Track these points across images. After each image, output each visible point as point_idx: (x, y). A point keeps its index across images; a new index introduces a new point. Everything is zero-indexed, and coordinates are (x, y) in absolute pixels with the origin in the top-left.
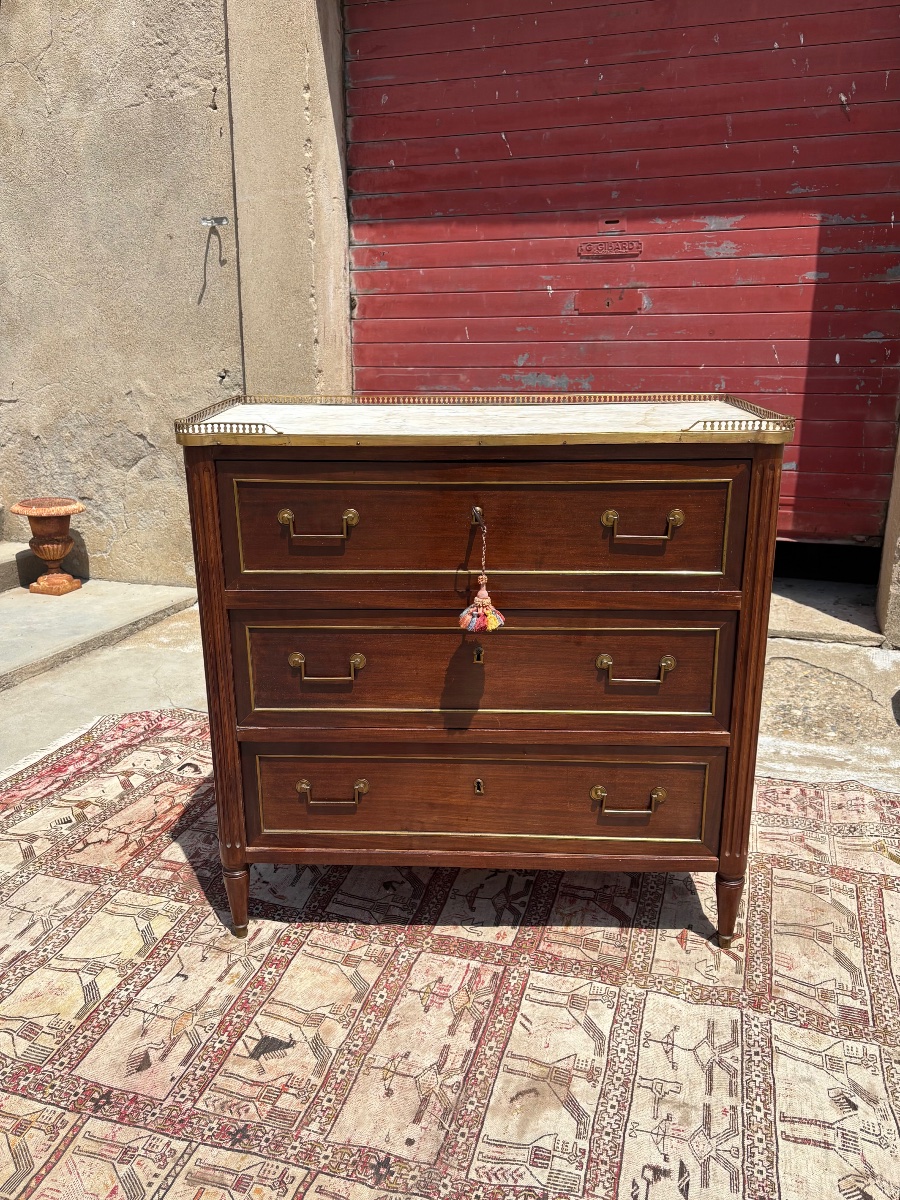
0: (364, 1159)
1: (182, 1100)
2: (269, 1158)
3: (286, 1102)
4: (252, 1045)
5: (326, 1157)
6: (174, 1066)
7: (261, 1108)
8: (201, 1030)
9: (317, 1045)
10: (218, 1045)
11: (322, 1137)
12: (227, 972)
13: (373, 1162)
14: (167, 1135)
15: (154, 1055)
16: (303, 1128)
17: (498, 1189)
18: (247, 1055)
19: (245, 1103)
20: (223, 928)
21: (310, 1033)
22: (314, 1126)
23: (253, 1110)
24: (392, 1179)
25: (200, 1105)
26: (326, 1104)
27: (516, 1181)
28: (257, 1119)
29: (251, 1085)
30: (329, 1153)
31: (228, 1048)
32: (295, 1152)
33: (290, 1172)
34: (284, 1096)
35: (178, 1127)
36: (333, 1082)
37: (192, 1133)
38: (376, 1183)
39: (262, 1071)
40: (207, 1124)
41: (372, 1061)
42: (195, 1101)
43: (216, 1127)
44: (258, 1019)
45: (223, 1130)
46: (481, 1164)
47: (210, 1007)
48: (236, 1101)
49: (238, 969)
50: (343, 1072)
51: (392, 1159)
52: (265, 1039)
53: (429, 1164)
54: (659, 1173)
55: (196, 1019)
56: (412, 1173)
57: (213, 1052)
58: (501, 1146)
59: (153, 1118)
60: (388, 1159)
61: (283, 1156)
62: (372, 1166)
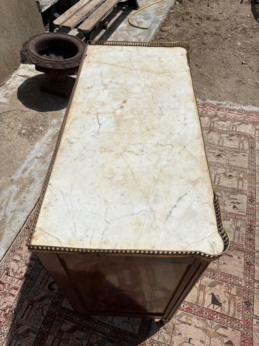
0: (248, 268)
1: (240, 325)
2: (254, 293)
3: (234, 292)
4: (217, 306)
5: (249, 278)
6: (228, 332)
7: (237, 299)
8: (213, 326)
9: (212, 285)
10: (219, 318)
11: (243, 280)
12: (185, 323)
13: (248, 266)
14: (253, 326)
15: (226, 340)
16: (241, 286)
17: (246, 238)
18: (220, 307)
19: (236, 305)
20: (160, 331)
21: (208, 288)
22: (240, 283)
23: (238, 302)
24: (251, 262)
25: (240, 318)
26: (232, 280)
27: (244, 234)
28: (242, 300)
29: (230, 304)
30: (247, 278)
31: (219, 314)
32: (250, 287)
33: (257, 287)
34: (232, 293)
35: (249, 324)
36: (224, 279)
37: (250, 319)
38: (252, 265)
39: (225, 302)
40: (246, 314)
41: (216, 268)
42: (240, 320)
43: (246, 312)
44: (206, 306)
45: (247, 309)
46: (240, 242)
47: (203, 325)
48: (236, 308)
49: (183, 319)
50: (221, 277)
51: (246, 262)
52: (212, 303)
53: (245, 253)
54: (234, 207)
55: (209, 329)
56: (248, 257)
57: (221, 319)
58: (235, 237)
59: (248, 333)
60: (246, 263)
61: (252, 289)
62: (249, 266)
